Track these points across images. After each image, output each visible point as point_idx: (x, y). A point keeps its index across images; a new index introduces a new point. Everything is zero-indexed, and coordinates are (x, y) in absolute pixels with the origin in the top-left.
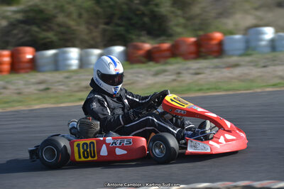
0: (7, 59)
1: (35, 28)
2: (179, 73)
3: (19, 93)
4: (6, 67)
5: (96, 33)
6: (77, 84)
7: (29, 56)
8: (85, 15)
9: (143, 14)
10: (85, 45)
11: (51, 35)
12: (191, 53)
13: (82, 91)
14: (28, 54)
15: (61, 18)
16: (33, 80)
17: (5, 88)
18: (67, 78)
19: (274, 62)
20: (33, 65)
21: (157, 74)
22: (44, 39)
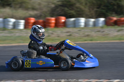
0: (53, 21)
1: (66, 9)
3: (58, 36)
4: (53, 25)
5: (93, 12)
6: (83, 34)
7: (63, 21)
8: (88, 4)
9: (114, 5)
10: (88, 17)
11: (73, 12)
13: (85, 37)
14: (63, 19)
15: (78, 5)
16: (65, 31)
17: (52, 34)
18: (79, 31)
20: (65, 25)
21: (119, 31)
22: (70, 13)
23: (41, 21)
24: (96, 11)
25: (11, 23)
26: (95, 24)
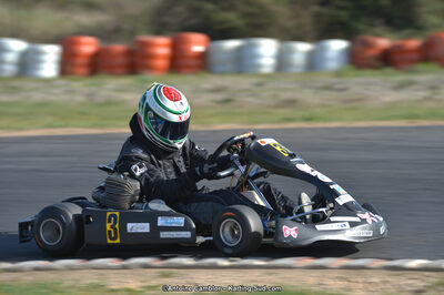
0: (164, 51)
1: (209, 7)
2: (435, 88)
4: (161, 63)
5: (306, 18)
6: (274, 96)
7: (198, 49)
11: (232, 18)
13: (282, 107)
18: (259, 85)
20: (203, 63)
21: (400, 87)
22: (222, 22)
23: (119, 47)
24: (318, 16)
25: (11, 57)
26: (313, 62)
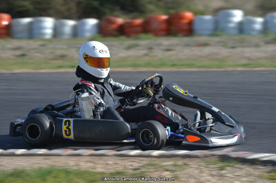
2: (150, 49)
11: (27, 4)
12: (161, 30)
13: (57, 59)
14: (5, 20)
16: (10, 46)
18: (42, 46)
19: (242, 43)
20: (8, 32)
21: (129, 48)
22: (20, 6)
24: (79, 3)
26: (76, 33)
